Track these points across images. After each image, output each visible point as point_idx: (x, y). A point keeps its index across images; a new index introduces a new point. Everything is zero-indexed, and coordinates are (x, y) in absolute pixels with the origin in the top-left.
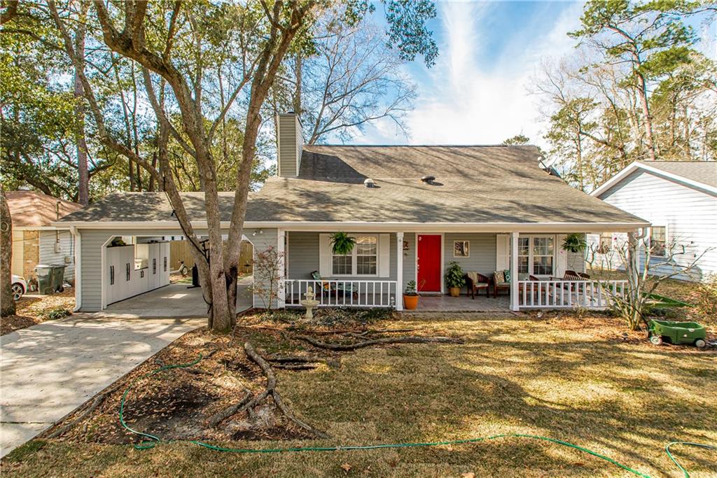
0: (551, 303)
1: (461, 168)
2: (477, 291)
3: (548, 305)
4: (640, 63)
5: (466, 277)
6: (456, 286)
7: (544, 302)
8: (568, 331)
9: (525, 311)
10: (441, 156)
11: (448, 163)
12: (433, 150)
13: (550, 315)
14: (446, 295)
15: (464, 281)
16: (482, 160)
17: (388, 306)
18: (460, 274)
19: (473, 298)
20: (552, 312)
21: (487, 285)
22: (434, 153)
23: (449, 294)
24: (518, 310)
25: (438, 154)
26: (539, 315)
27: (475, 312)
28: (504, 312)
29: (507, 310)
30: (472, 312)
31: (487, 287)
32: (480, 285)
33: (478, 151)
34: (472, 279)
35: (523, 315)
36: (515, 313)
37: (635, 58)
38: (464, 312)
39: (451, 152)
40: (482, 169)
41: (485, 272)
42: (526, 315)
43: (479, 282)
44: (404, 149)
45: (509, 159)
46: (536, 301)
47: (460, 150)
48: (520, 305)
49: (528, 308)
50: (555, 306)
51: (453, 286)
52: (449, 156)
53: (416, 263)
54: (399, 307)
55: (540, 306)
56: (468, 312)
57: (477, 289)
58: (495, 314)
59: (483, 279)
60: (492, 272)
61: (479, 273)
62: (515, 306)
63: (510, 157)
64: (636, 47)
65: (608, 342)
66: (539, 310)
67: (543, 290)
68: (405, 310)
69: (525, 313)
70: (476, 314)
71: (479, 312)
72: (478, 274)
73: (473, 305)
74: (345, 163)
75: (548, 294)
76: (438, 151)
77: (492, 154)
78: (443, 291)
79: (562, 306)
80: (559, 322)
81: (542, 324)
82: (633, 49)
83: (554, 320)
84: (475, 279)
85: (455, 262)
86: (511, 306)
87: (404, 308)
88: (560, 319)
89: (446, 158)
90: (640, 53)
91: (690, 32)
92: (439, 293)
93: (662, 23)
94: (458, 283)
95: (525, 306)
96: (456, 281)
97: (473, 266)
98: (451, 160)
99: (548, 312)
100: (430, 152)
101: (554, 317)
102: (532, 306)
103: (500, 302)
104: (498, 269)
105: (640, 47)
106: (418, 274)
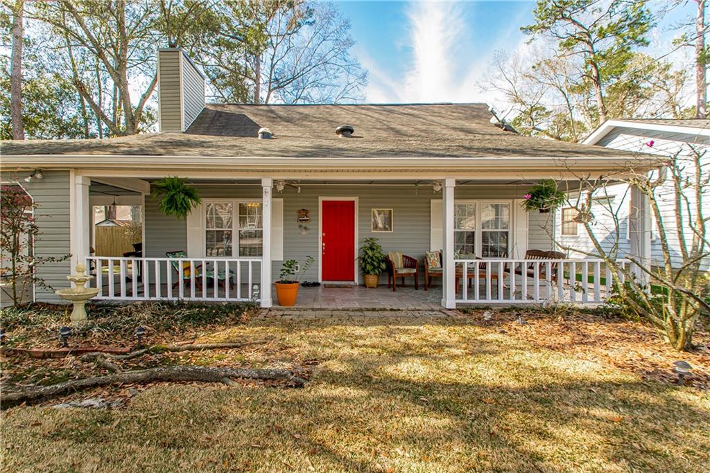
0: (507, 296)
1: (393, 125)
2: (403, 279)
3: (501, 300)
4: (594, 53)
5: (386, 260)
6: (371, 273)
7: (495, 294)
8: (544, 350)
9: (465, 310)
10: (370, 114)
11: (378, 120)
12: (363, 109)
13: (506, 316)
14: (360, 285)
15: (383, 266)
16: (420, 118)
17: (249, 300)
18: (377, 255)
19: (394, 290)
20: (509, 310)
21: (414, 271)
22: (363, 111)
23: (364, 285)
24: (454, 307)
25: (367, 112)
26: (487, 315)
27: (385, 310)
28: (432, 310)
29: (437, 308)
30: (381, 310)
31: (415, 274)
32: (405, 271)
33: (415, 109)
34: (394, 261)
35: (461, 316)
36: (450, 313)
37: (588, 48)
38: (368, 310)
39: (384, 111)
40: (419, 126)
41: (414, 254)
42: (466, 316)
43: (405, 267)
44: (328, 108)
45: (453, 116)
46: (483, 293)
47: (396, 109)
48: (457, 298)
49: (470, 304)
50: (513, 300)
51: (368, 273)
52: (380, 114)
53: (320, 241)
54: (266, 301)
55: (489, 300)
56: (374, 310)
57: (403, 278)
58: (416, 314)
59: (409, 262)
60: (424, 254)
61: (405, 254)
62: (450, 300)
63: (454, 114)
64: (589, 36)
65: (644, 385)
66: (487, 308)
67: (495, 277)
68: (278, 307)
69: (465, 312)
70: (386, 313)
71: (392, 310)
72: (404, 256)
73: (386, 300)
74: (252, 121)
75: (502, 284)
76: (368, 109)
77: (432, 111)
78: (357, 281)
79: (525, 301)
80: (523, 329)
81: (492, 335)
82: (587, 39)
83: (514, 325)
84: (398, 262)
85: (371, 239)
86: (443, 300)
87: (274, 302)
88: (523, 324)
89: (376, 115)
90: (594, 43)
91: (647, 17)
92: (352, 283)
93: (617, 11)
94: (375, 268)
95: (465, 300)
96: (373, 265)
97: (397, 246)
98: (382, 118)
99: (502, 311)
100: (359, 110)
101: (512, 320)
102: (477, 300)
103: (431, 294)
104: (432, 250)
105: (594, 36)
106: (323, 257)
